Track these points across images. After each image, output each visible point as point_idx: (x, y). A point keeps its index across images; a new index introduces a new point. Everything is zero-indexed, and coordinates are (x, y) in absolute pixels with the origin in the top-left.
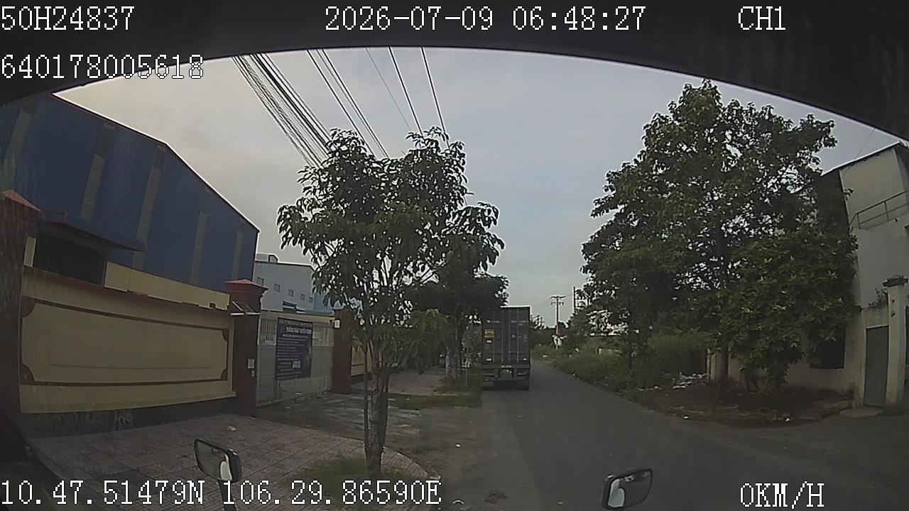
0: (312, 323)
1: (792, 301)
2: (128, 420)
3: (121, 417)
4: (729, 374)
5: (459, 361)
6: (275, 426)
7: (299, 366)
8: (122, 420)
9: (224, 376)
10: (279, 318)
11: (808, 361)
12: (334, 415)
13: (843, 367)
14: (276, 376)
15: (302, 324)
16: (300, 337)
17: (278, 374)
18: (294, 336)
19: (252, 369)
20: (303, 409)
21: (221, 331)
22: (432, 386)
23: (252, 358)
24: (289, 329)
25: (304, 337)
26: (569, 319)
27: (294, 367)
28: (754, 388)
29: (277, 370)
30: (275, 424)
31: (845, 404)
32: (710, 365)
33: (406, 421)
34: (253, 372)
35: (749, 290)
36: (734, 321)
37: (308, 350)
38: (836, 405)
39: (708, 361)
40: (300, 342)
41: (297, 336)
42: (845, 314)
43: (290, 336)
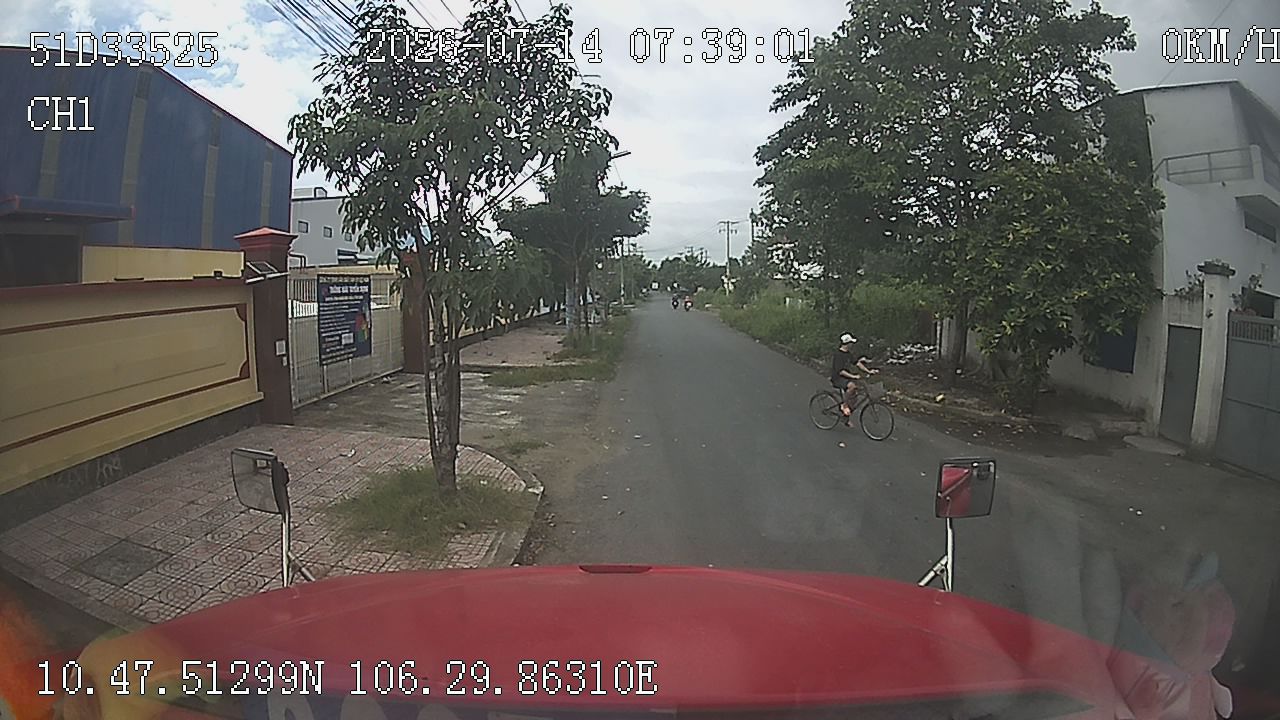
0: (369, 276)
1: (1062, 262)
2: (116, 468)
3: (105, 465)
4: (968, 350)
5: (582, 313)
6: (317, 434)
7: (352, 341)
8: (107, 469)
9: (245, 374)
10: (319, 276)
11: (1080, 353)
12: (406, 407)
13: (1132, 372)
14: (321, 360)
15: (353, 280)
16: (351, 298)
17: (323, 357)
18: (341, 298)
19: (284, 355)
20: (362, 403)
21: (235, 309)
22: (545, 353)
23: (282, 340)
24: (333, 290)
25: (357, 297)
26: (744, 254)
27: (344, 342)
28: (1004, 377)
29: (322, 352)
30: (319, 430)
31: (1133, 426)
32: (941, 334)
33: (507, 405)
34: (285, 358)
35: (998, 234)
36: (974, 275)
37: (364, 315)
38: (1119, 425)
39: (939, 328)
40: (351, 306)
41: (346, 298)
42: (1139, 298)
43: (336, 299)
